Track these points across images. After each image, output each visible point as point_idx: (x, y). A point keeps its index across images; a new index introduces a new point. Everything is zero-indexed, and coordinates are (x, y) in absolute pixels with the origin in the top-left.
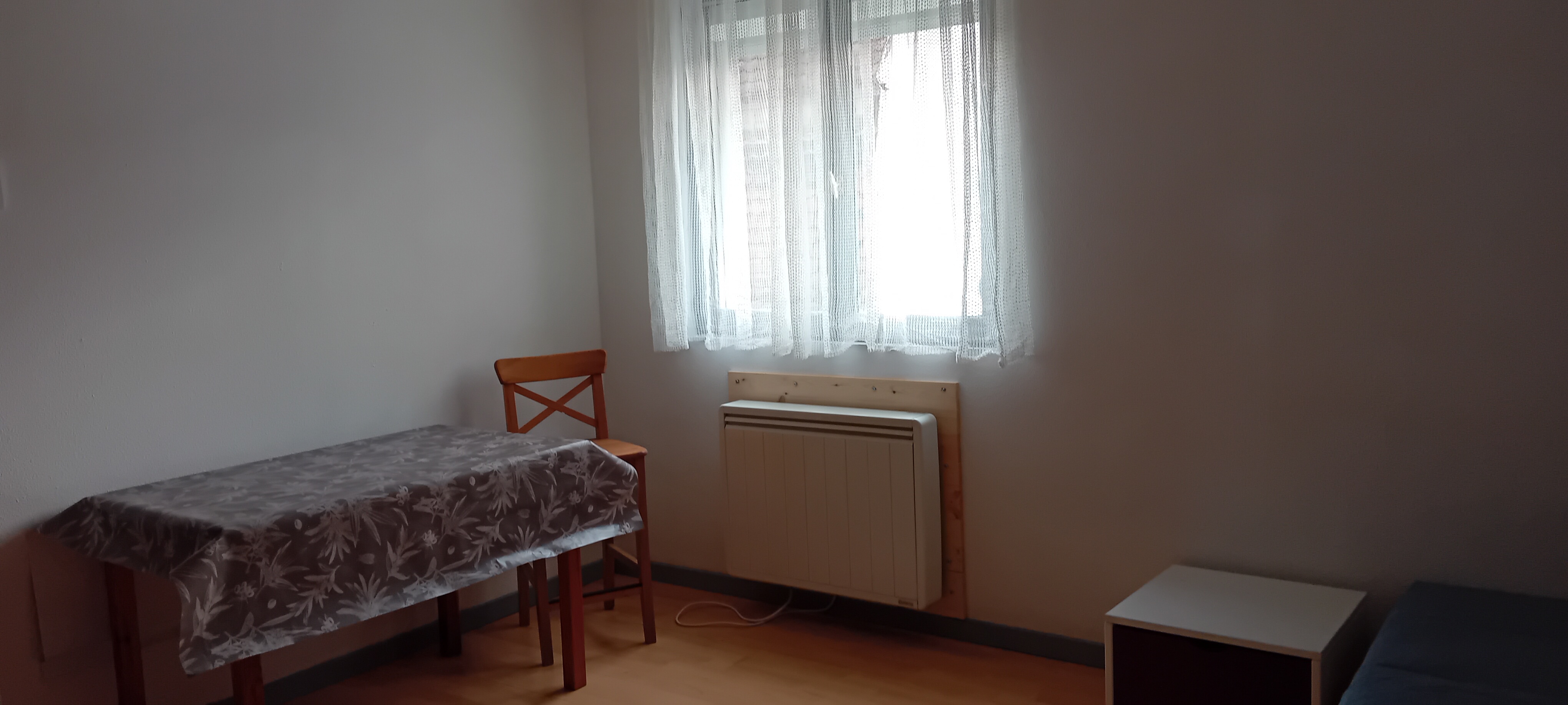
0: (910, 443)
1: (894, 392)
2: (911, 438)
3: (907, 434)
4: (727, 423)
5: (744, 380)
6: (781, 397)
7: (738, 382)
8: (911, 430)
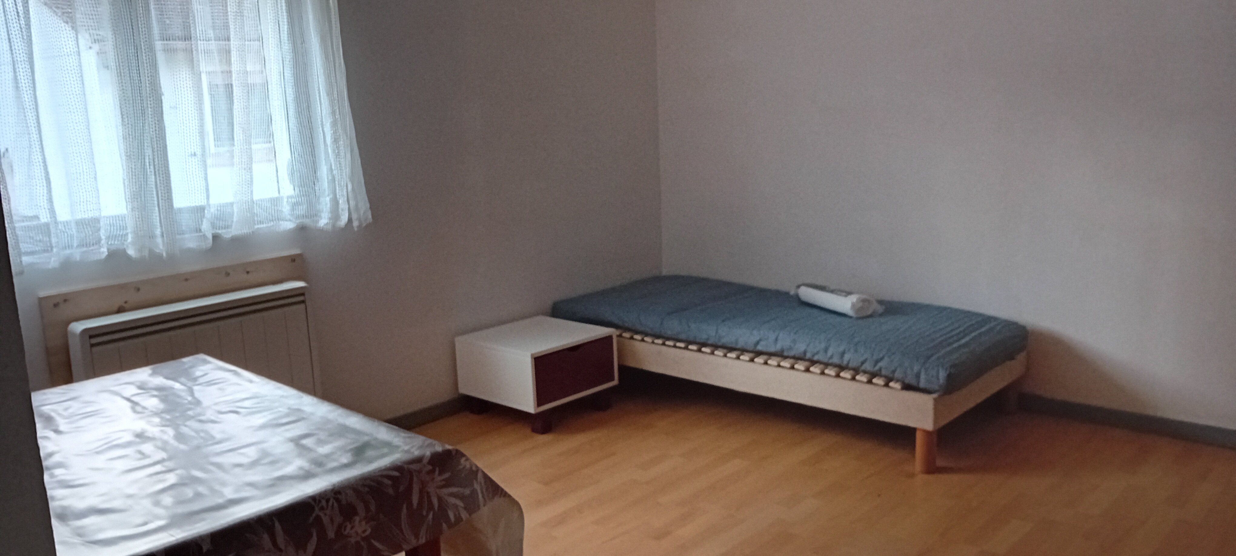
0: (302, 306)
1: (248, 272)
2: (303, 302)
3: (301, 298)
4: (92, 345)
5: (65, 301)
6: (119, 308)
7: (56, 305)
8: (303, 294)
